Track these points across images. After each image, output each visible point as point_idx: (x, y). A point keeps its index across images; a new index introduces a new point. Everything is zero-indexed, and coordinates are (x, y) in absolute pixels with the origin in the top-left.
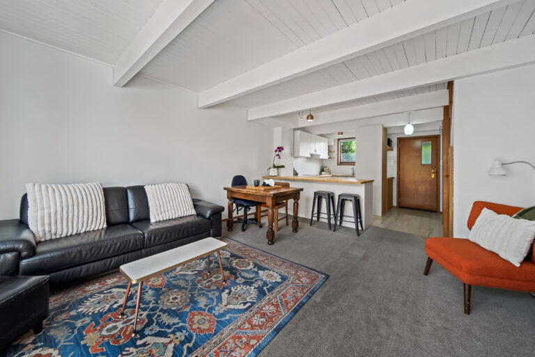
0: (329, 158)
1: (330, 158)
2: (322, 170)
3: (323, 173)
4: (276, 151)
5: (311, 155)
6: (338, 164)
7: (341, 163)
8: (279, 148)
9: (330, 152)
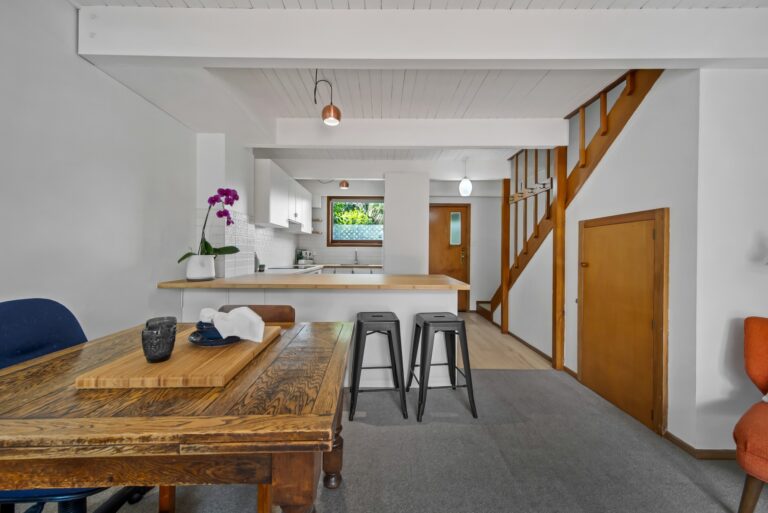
0: (313, 232)
1: (315, 232)
2: (299, 257)
3: (301, 262)
4: (213, 201)
5: (290, 222)
6: (328, 245)
7: (333, 241)
8: (222, 192)
9: (315, 220)
